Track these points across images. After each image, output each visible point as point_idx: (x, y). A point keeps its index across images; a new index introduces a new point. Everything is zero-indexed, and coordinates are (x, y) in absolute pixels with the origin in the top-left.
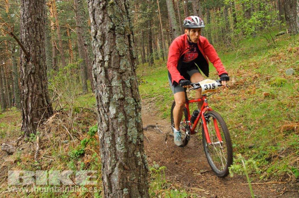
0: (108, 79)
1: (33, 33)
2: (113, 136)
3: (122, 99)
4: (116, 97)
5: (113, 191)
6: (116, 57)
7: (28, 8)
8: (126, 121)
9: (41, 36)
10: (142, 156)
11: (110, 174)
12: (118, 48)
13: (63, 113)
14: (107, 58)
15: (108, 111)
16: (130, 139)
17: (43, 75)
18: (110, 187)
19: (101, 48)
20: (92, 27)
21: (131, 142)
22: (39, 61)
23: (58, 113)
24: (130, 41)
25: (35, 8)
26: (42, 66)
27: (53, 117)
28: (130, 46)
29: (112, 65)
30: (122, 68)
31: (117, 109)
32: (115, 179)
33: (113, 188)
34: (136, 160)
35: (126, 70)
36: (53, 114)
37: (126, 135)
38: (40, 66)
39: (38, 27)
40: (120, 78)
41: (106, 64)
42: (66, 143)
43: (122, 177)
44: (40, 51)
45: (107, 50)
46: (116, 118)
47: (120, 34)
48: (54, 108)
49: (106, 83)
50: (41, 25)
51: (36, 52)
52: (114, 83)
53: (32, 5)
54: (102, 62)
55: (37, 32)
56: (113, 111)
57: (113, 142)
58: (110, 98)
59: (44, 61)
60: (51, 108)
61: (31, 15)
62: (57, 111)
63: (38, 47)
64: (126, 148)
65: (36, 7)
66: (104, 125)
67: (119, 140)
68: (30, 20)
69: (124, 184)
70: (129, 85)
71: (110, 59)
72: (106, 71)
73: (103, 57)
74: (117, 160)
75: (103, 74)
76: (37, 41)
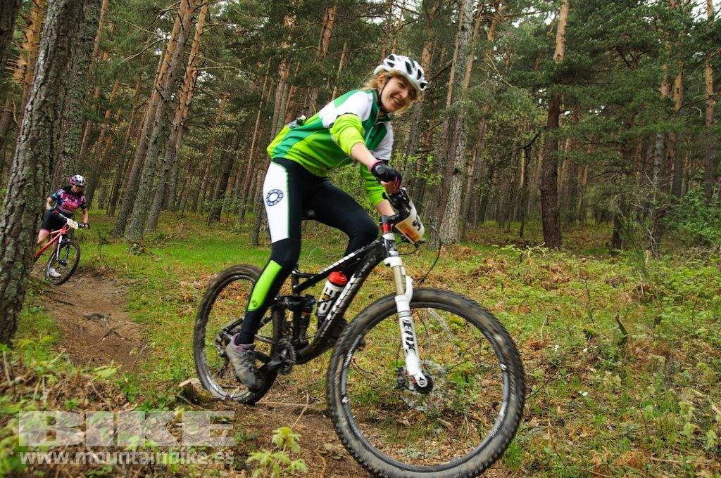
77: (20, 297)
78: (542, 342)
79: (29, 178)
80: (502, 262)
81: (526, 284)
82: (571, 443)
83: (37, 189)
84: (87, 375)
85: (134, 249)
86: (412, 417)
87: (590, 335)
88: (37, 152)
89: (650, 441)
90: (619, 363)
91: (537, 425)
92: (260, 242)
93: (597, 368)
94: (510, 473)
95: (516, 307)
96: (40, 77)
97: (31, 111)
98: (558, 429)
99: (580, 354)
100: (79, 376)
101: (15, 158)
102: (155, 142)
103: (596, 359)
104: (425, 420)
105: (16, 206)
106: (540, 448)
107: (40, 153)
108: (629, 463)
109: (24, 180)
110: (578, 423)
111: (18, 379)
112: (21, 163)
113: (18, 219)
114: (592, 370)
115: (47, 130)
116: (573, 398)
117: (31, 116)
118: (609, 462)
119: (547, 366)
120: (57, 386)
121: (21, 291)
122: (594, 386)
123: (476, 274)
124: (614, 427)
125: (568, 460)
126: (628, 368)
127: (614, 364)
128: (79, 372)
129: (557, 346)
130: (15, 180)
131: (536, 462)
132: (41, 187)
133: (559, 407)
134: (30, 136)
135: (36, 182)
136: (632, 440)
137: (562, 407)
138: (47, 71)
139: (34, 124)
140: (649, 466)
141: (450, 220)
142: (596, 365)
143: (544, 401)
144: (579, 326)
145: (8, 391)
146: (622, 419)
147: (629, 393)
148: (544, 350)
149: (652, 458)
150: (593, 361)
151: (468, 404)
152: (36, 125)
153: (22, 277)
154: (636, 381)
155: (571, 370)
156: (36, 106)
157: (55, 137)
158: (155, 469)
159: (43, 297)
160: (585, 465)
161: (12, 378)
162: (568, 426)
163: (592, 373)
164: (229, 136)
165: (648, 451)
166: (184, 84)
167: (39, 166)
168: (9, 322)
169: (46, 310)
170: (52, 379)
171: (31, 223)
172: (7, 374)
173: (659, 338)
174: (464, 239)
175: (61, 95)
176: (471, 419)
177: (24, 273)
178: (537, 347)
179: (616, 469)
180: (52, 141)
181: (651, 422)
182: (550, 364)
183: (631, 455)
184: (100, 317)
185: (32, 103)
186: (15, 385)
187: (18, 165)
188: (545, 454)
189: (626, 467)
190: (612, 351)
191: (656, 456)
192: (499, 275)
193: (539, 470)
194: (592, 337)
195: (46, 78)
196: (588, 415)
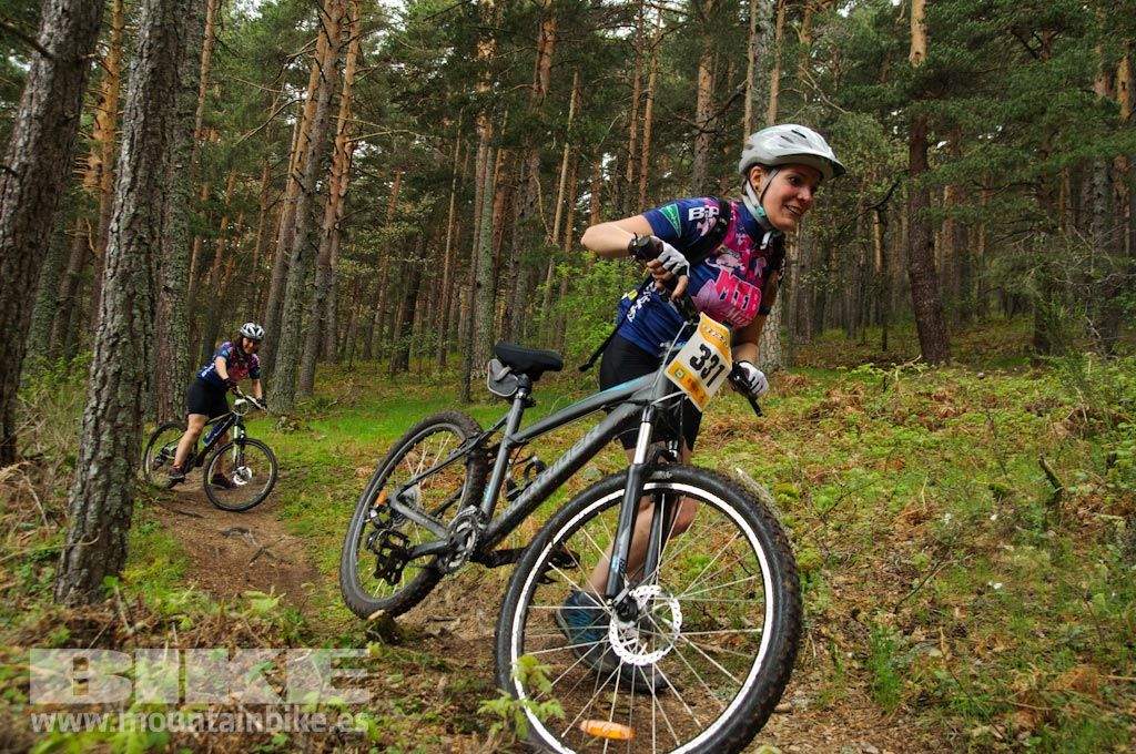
0: (97, 431)
1: (11, 272)
2: (87, 502)
3: (109, 459)
4: (102, 454)
5: (69, 571)
6: (113, 407)
7: (12, 215)
8: (107, 486)
9: (29, 283)
10: (121, 535)
11: (72, 548)
12: (119, 397)
13: (39, 465)
14: (102, 406)
15: (89, 469)
16: (108, 508)
17: (11, 370)
18: (66, 566)
19: (98, 393)
20: (94, 363)
21: (108, 512)
22: (11, 337)
23: (26, 463)
24: (139, 391)
25: (30, 219)
26: (13, 350)
27: (10, 468)
28: (138, 395)
29: (107, 415)
30: (119, 421)
31: (100, 469)
32: (75, 556)
33: (71, 566)
34: (110, 537)
35: (123, 425)
36: (12, 461)
37: (103, 503)
38: (8, 351)
39: (26, 262)
40: (113, 432)
41: (99, 413)
42: (28, 529)
43: (85, 553)
44: (18, 317)
45: (104, 395)
46: (96, 478)
47: (126, 380)
48: (19, 450)
49: (93, 435)
50: (36, 259)
51: (6, 315)
52: (104, 438)
53: (23, 210)
54: (95, 409)
55: (21, 272)
56: (94, 470)
57: (84, 509)
58: (94, 454)
59: (23, 339)
60: (13, 450)
61: (15, 231)
62: (26, 458)
63: (15, 306)
64: (99, 518)
65: (32, 217)
66: (79, 485)
67: (92, 507)
68: (9, 242)
69: (84, 562)
70: (123, 442)
71: (106, 408)
72: (97, 421)
73: (98, 405)
74: (84, 532)
75: (92, 424)
76: (16, 292)
77: (127, 509)
78: (925, 510)
79: (123, 332)
80: (855, 393)
81: (897, 424)
82: (979, 662)
83: (136, 346)
84: (234, 614)
85: (283, 426)
86: (727, 641)
87: (999, 494)
88: (131, 292)
89: (1108, 651)
90: (1051, 534)
91: (923, 639)
92: (472, 398)
93: (1016, 544)
94: (884, 713)
95: (883, 461)
96: (126, 180)
97: (118, 232)
98: (957, 642)
99: (987, 524)
100: (223, 616)
101: (102, 303)
102: (299, 259)
103: (1013, 530)
104: (747, 643)
105: (109, 374)
106: (929, 673)
107: (135, 293)
108: (1073, 686)
109: (116, 335)
110: (989, 631)
111: (139, 624)
112: (109, 310)
113: (113, 393)
114: (1007, 547)
115: (142, 258)
116: (980, 593)
117: (118, 239)
118: (1040, 687)
119: (936, 548)
120: (195, 631)
121: (127, 501)
122: (1013, 572)
123: (814, 416)
124: (1047, 633)
125: (975, 688)
126: (1068, 541)
127: (1043, 536)
128: (222, 610)
129: (948, 515)
130: (105, 336)
131: (924, 694)
132: (141, 343)
133: (957, 610)
134: (119, 269)
135: (133, 337)
136: (1078, 651)
137: (962, 609)
138: (135, 170)
139: (123, 249)
140: (1108, 690)
141: (768, 334)
142: (1013, 539)
143: (932, 602)
144: (982, 480)
145: (127, 642)
146: (1060, 620)
147: (1069, 578)
148: (929, 524)
149: (1112, 677)
150: (1008, 533)
151: (812, 614)
152: (126, 253)
153: (127, 479)
154: (1081, 560)
155: (972, 550)
156: (123, 224)
157: (154, 265)
158: (346, 739)
159: (157, 509)
160: (1002, 693)
161: (131, 624)
162: (972, 637)
163: (1007, 552)
164: (410, 238)
165: (1104, 667)
166: (334, 164)
167: (136, 311)
168: (114, 547)
169: (164, 527)
170: (186, 623)
171: (131, 397)
172: (123, 618)
173: (1117, 490)
174: (792, 364)
175: (158, 204)
176: (818, 637)
177: (129, 473)
178: (917, 519)
179: (1052, 696)
180: (150, 273)
181: (1107, 621)
182: (939, 543)
183: (1076, 673)
184: (243, 531)
185: (118, 220)
186: (135, 634)
187: (105, 313)
188: (939, 681)
189: (1070, 691)
190: (1038, 516)
191: (1118, 673)
192: (852, 413)
193: (930, 706)
194: (1004, 495)
195: (134, 180)
196: (1004, 618)
